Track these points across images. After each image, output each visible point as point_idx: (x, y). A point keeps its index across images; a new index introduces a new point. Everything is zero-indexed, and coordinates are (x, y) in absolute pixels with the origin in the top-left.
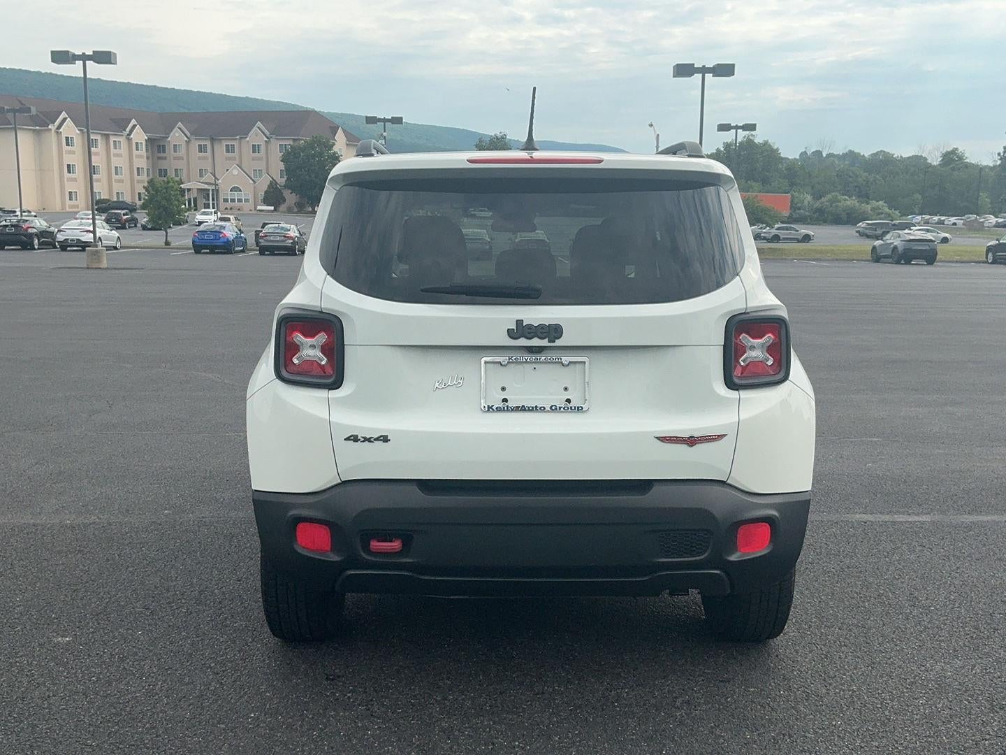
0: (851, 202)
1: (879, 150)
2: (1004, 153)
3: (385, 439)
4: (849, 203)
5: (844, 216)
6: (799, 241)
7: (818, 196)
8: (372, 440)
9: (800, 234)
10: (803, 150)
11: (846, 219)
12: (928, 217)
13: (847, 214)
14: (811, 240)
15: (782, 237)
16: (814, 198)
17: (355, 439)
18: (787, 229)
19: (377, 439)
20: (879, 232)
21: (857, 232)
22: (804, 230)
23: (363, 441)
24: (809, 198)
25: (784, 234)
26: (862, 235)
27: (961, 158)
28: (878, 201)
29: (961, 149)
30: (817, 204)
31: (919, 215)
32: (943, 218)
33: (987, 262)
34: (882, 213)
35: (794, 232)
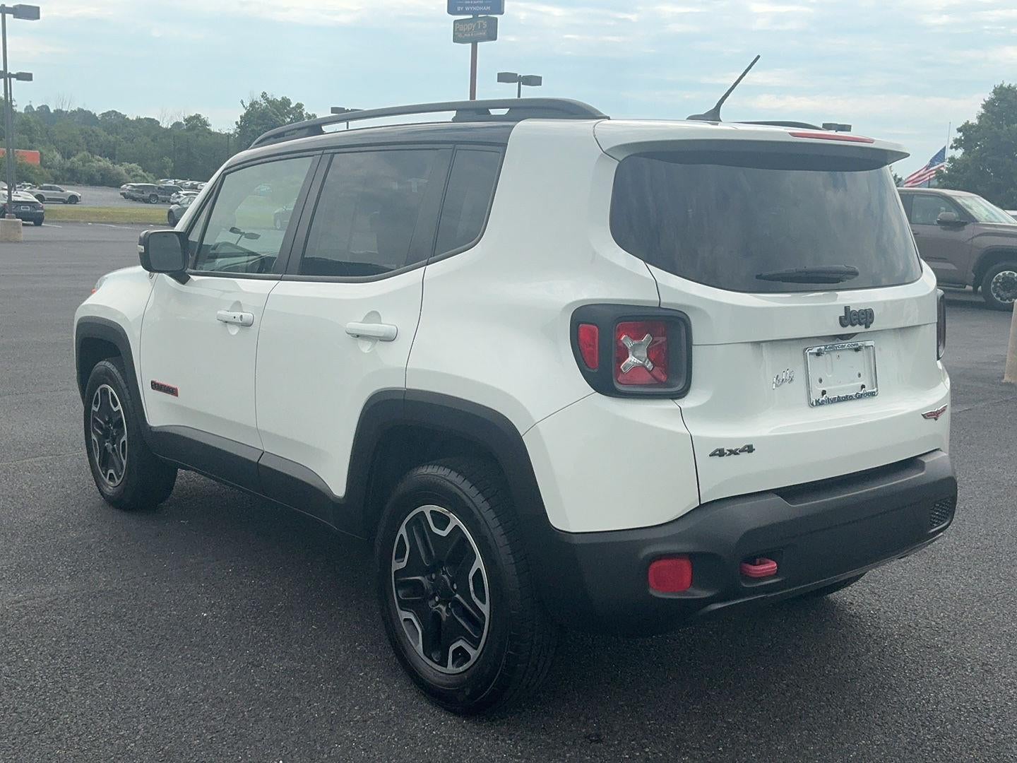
0: (105, 163)
1: (111, 110)
2: (241, 122)
3: (750, 449)
4: (101, 164)
5: (98, 177)
6: (65, 202)
7: (67, 155)
8: (738, 451)
9: (66, 195)
10: (28, 104)
11: (100, 180)
12: (181, 181)
13: (101, 174)
14: (78, 201)
15: (46, 197)
16: (63, 157)
17: (721, 453)
18: (51, 188)
19: (743, 450)
20: (147, 195)
21: (121, 194)
22: (70, 191)
23: (729, 455)
24: (58, 157)
25: (48, 194)
26: (126, 196)
27: (205, 124)
28: (131, 163)
29: (203, 116)
30: (68, 164)
31: (171, 178)
32: (196, 183)
33: (276, 229)
34: (137, 175)
35: (59, 192)
